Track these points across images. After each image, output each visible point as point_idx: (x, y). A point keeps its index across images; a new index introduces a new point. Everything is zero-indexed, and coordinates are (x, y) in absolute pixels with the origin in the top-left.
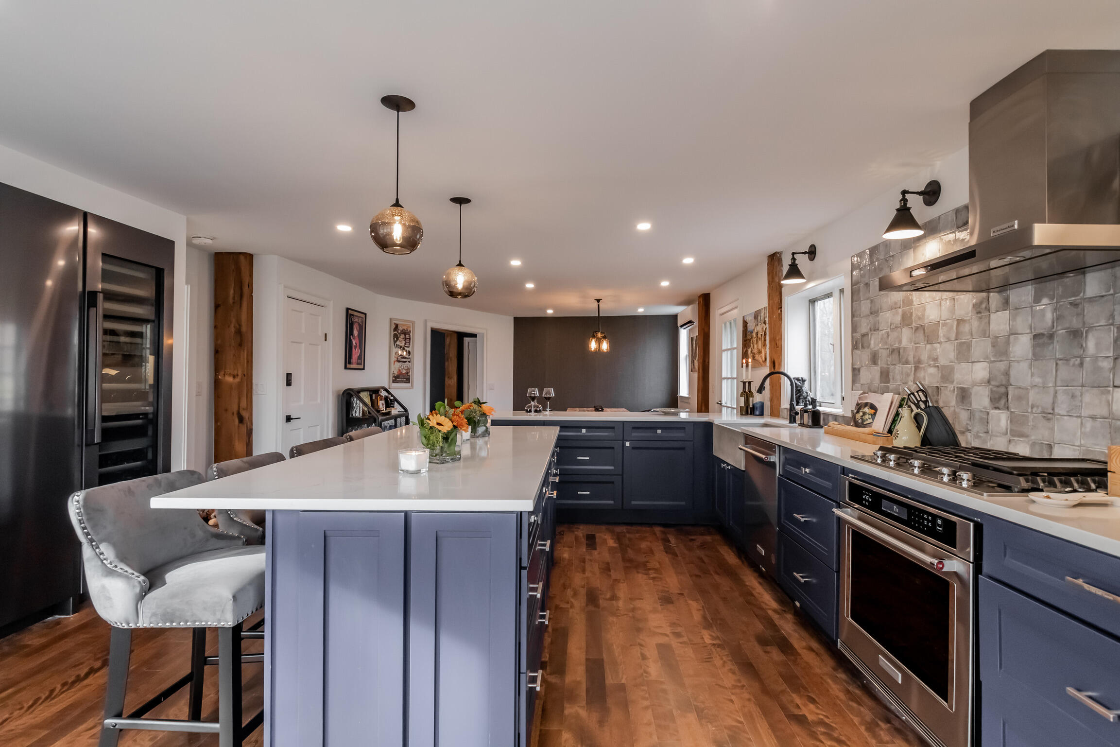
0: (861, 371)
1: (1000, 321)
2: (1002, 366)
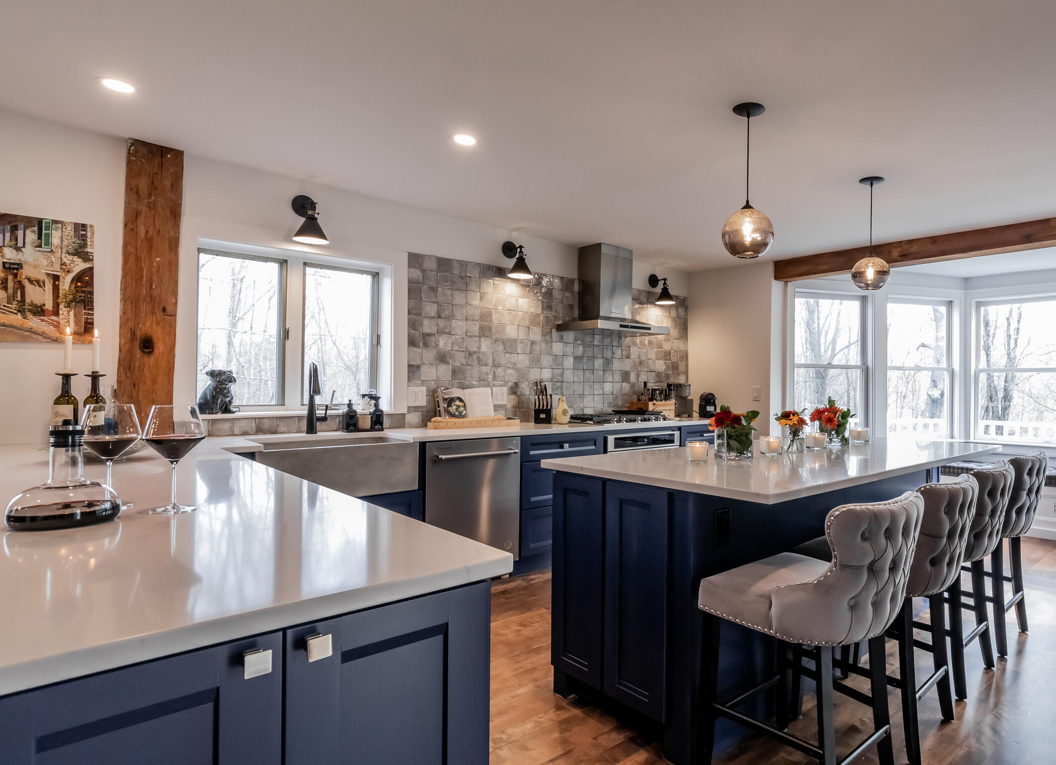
0: (423, 369)
1: (558, 348)
2: (559, 371)
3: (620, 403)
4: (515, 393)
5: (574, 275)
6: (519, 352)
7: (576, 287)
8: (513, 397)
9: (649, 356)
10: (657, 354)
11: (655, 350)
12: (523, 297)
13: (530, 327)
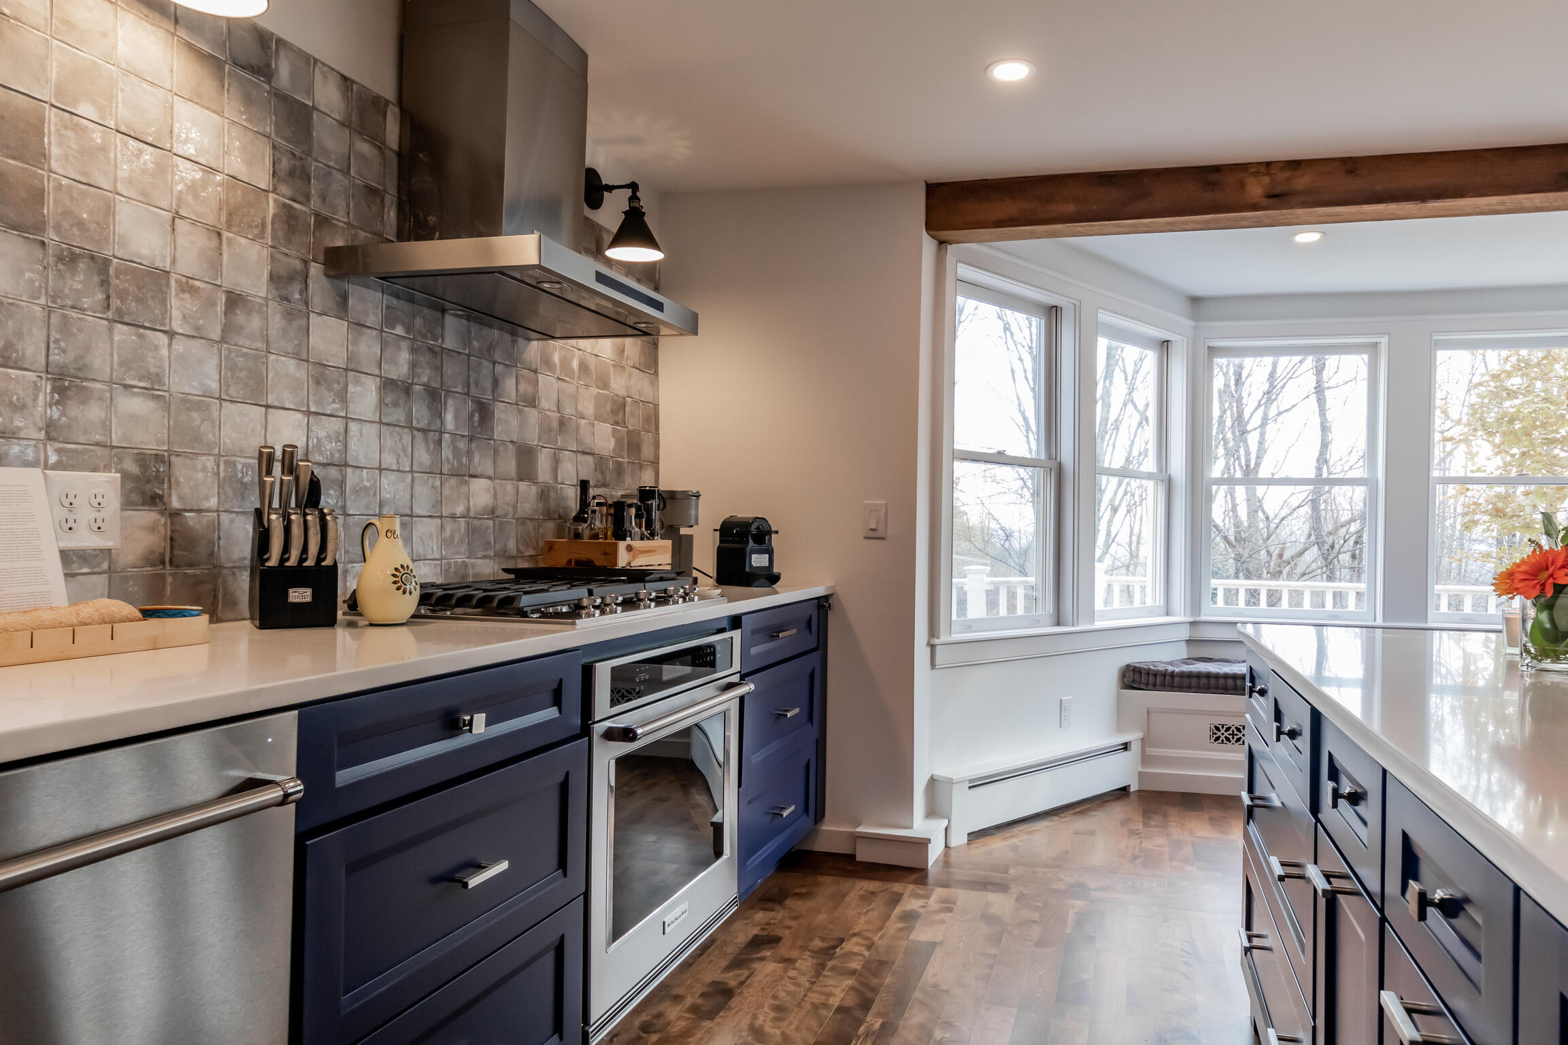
3: (512, 545)
4: (154, 500)
5: (384, 84)
6: (177, 326)
7: (392, 131)
8: (149, 516)
9: (580, 408)
10: (598, 398)
11: (594, 390)
12: (195, 98)
13: (225, 234)
